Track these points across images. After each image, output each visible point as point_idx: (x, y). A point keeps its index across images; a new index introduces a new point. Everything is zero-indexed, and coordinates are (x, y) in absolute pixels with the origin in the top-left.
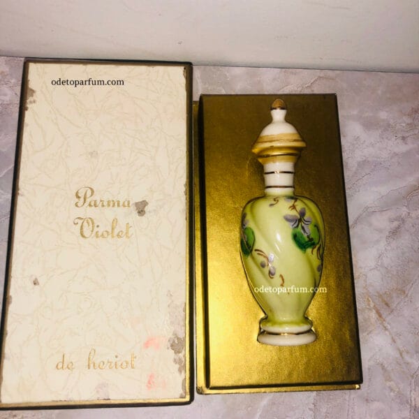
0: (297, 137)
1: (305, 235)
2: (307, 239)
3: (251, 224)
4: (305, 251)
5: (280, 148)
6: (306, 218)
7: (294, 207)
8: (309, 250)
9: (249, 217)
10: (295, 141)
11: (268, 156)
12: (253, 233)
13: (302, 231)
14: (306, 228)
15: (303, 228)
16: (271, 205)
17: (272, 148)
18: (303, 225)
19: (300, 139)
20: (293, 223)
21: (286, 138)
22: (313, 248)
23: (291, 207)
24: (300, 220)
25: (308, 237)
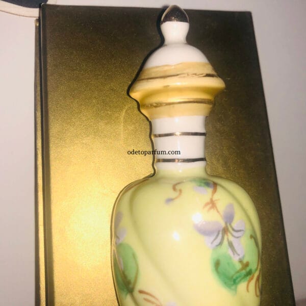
0: (209, 69)
1: (235, 260)
2: (238, 266)
3: (130, 238)
4: (235, 290)
5: (180, 90)
6: (235, 224)
7: (212, 204)
8: (242, 286)
9: (126, 221)
10: (208, 75)
11: (158, 105)
12: (134, 256)
13: (230, 252)
14: (235, 245)
15: (231, 245)
16: (169, 200)
17: (166, 90)
18: (231, 238)
19: (213, 73)
20: (212, 238)
21: (191, 71)
22: (249, 281)
23: (207, 204)
24: (225, 231)
25: (241, 261)
